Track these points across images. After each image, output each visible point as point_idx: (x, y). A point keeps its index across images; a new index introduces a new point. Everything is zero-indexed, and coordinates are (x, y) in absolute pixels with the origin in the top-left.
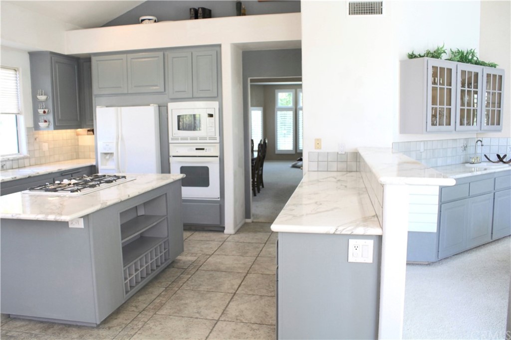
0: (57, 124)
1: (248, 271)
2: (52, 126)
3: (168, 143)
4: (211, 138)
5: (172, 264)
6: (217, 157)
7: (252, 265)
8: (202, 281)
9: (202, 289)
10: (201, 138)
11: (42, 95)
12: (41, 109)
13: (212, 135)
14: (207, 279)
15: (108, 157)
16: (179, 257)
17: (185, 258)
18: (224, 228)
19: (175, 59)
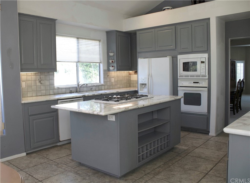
0: (118, 68)
1: (220, 161)
2: (116, 69)
3: (177, 79)
4: (203, 76)
5: (172, 149)
6: (207, 87)
7: (223, 157)
8: (188, 162)
9: (186, 167)
10: (197, 76)
11: (111, 53)
12: (111, 60)
13: (204, 74)
14: (191, 162)
15: (143, 86)
16: (177, 146)
17: (181, 147)
18: (209, 132)
19: (181, 30)
